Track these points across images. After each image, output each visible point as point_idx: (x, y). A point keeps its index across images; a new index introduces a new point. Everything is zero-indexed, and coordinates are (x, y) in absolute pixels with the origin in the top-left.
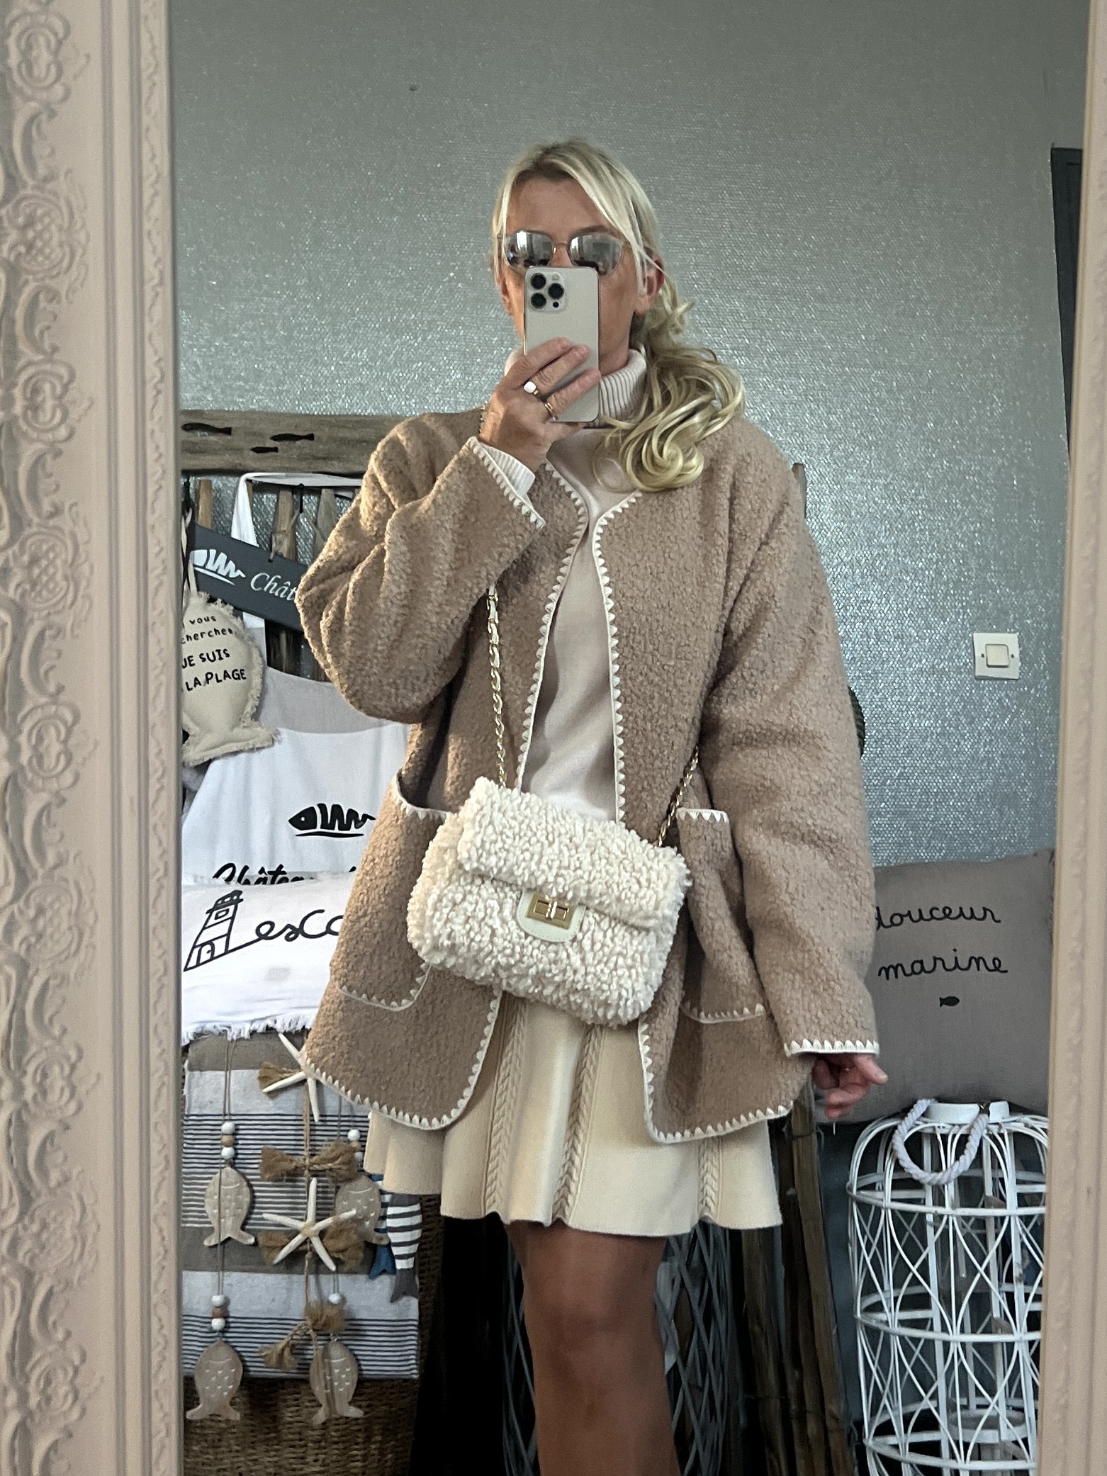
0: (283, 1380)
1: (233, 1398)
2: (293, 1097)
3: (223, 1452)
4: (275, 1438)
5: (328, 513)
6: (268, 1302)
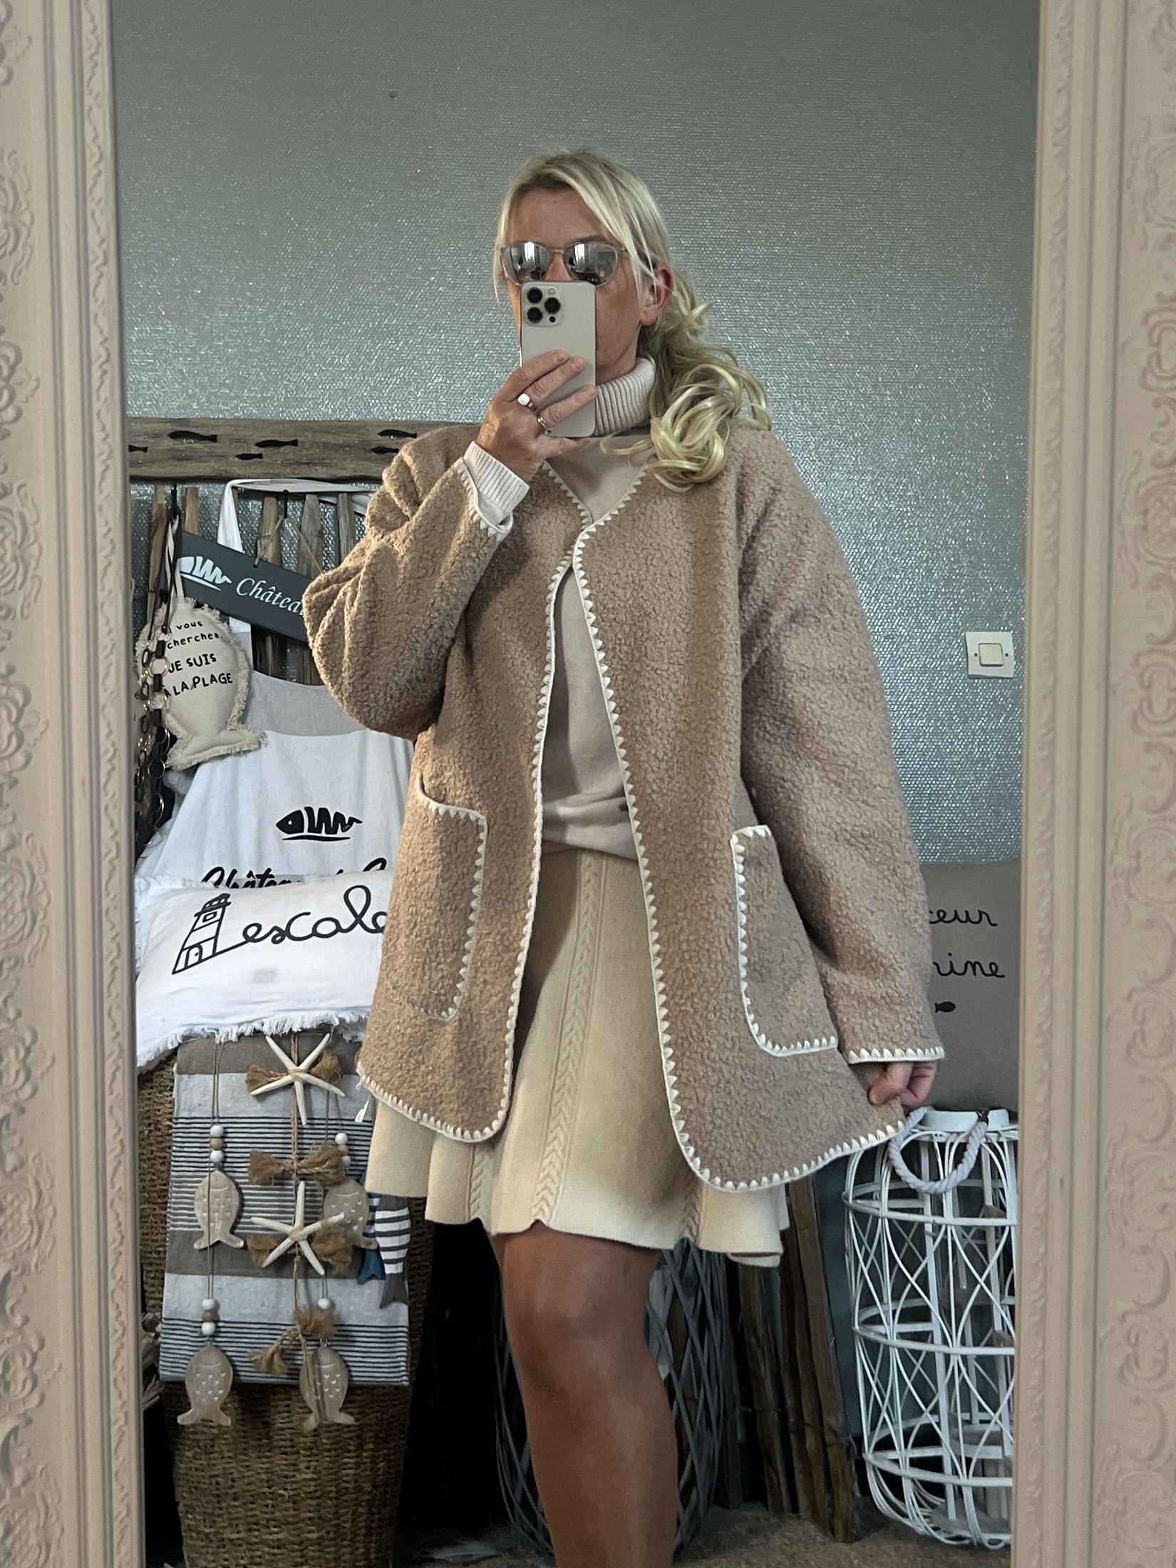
0: (273, 1386)
1: (225, 1403)
2: (281, 1100)
3: (215, 1459)
4: (267, 1444)
5: (312, 518)
6: (258, 1306)
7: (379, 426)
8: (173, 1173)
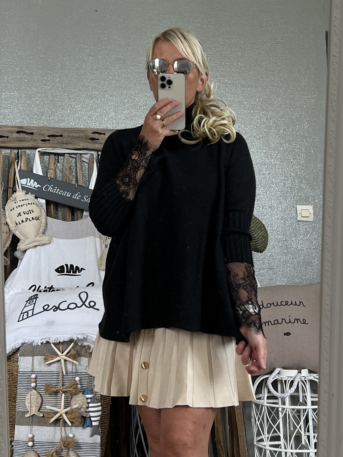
2: (56, 366)
5: (67, 162)
6: (48, 437)
7: (91, 131)
8: (18, 391)
